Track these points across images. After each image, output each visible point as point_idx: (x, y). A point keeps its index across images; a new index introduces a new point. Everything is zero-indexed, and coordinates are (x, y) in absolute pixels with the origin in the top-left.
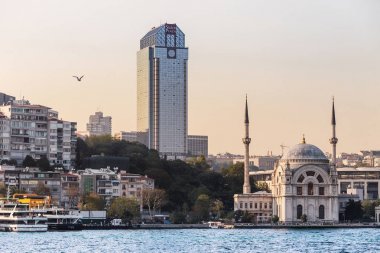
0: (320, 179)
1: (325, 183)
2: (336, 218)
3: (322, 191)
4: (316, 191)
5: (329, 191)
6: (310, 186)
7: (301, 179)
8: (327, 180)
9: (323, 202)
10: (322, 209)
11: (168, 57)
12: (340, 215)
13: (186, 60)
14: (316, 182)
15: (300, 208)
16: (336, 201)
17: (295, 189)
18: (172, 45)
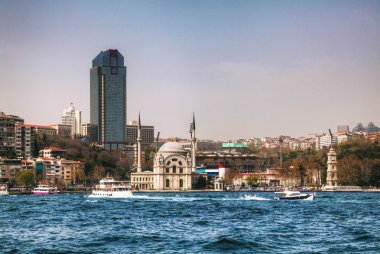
0: (180, 163)
1: (183, 165)
2: (190, 186)
3: (181, 170)
4: (178, 171)
5: (186, 171)
6: (174, 168)
7: (168, 163)
8: (185, 164)
9: (182, 178)
10: (181, 182)
11: (112, 74)
12: (193, 185)
13: (125, 76)
14: (178, 165)
15: (168, 181)
16: (190, 177)
17: (165, 169)
18: (115, 65)
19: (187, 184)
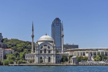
0: (49, 47)
1: (51, 49)
2: (55, 62)
4: (47, 52)
5: (52, 52)
6: (45, 50)
7: (42, 48)
9: (50, 56)
10: (49, 59)
14: (47, 48)
16: (55, 55)
17: (39, 51)
18: (58, 23)
19: (53, 60)
